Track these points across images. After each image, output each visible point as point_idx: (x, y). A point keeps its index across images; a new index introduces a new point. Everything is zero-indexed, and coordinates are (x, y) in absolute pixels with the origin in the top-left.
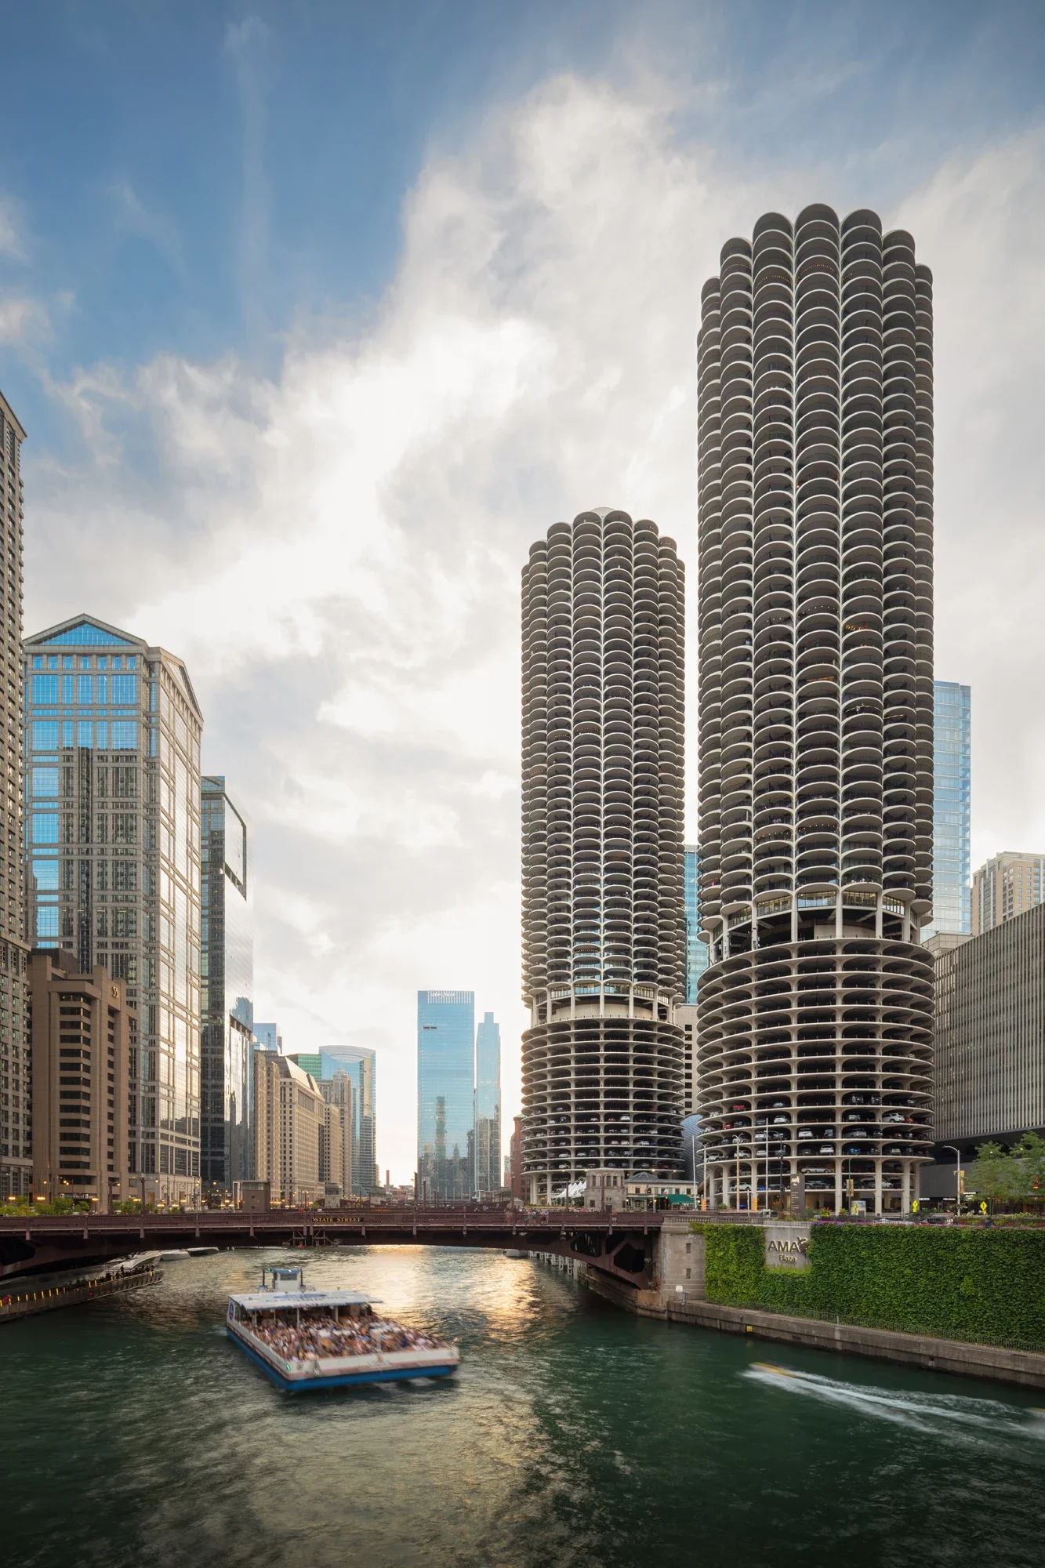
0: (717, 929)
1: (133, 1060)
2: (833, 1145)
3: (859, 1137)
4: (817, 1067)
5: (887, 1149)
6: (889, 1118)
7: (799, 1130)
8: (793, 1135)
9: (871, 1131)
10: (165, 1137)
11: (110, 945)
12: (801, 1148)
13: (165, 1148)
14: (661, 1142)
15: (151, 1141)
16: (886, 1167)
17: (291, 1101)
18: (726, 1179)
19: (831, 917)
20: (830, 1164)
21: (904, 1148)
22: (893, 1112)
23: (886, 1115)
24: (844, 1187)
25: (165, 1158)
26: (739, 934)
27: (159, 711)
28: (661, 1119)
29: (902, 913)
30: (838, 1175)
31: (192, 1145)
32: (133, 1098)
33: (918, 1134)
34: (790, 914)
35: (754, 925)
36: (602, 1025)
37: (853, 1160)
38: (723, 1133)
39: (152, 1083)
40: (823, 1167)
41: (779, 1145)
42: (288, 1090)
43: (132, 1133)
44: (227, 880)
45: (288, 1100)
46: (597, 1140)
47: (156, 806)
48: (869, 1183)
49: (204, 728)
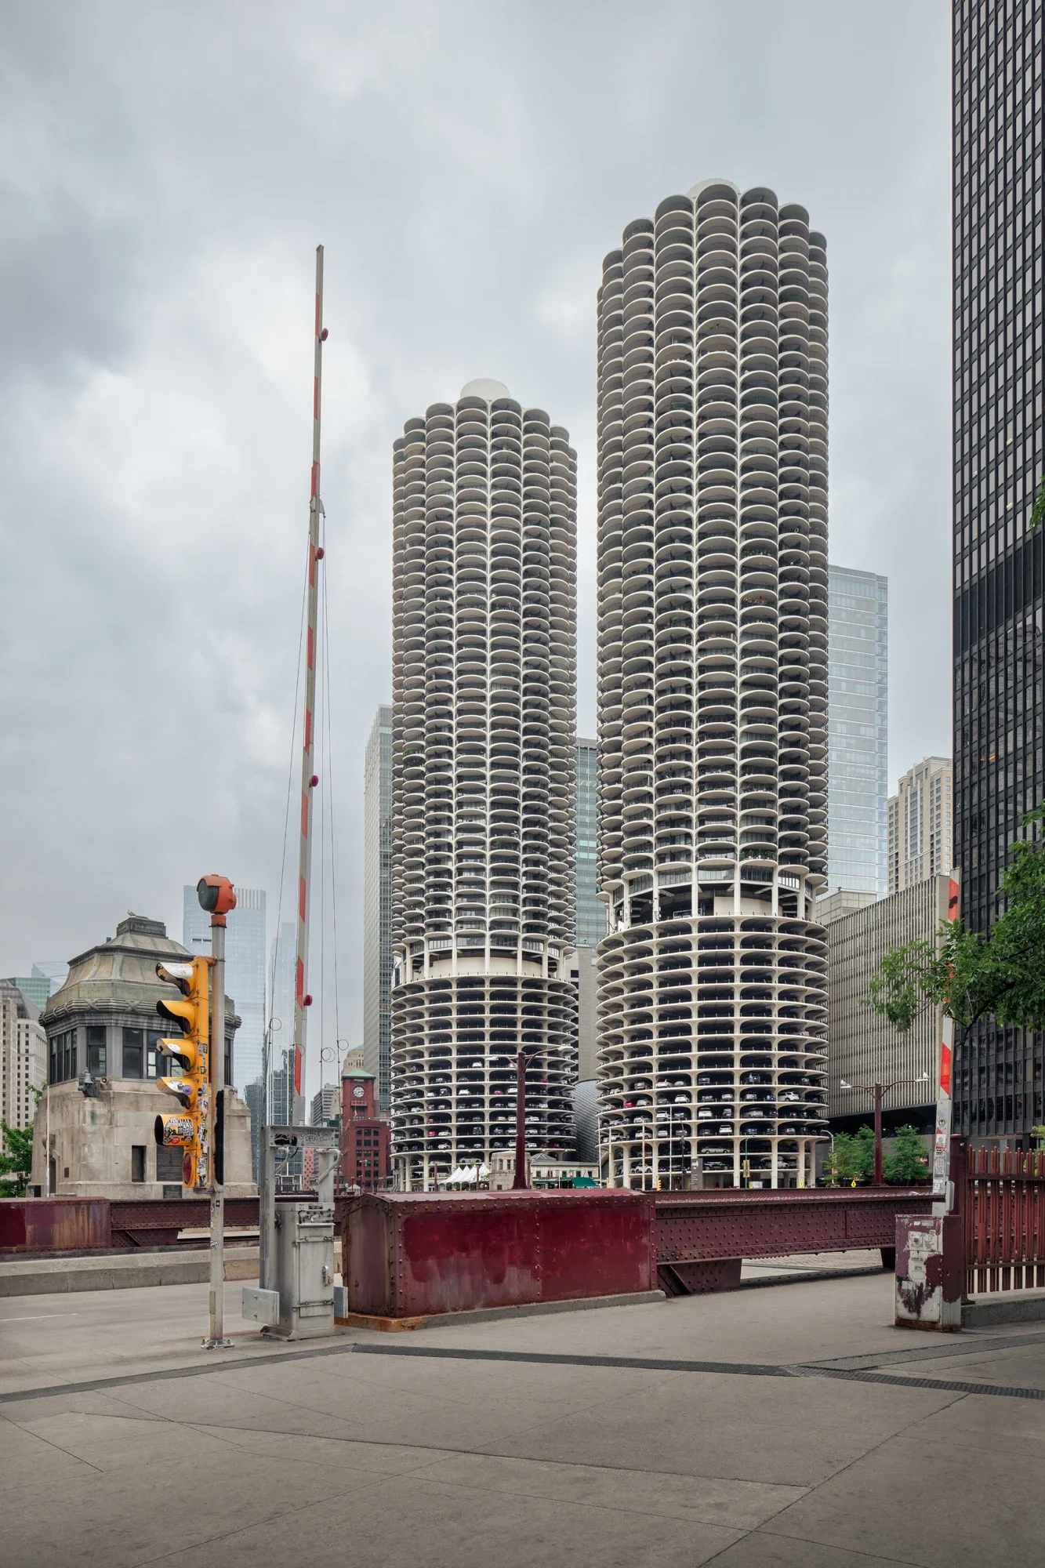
0: (618, 892)
2: (732, 1125)
3: (756, 1116)
4: (716, 1043)
5: (782, 1129)
6: (784, 1098)
7: (699, 1109)
8: (694, 1115)
9: (767, 1110)
12: (701, 1128)
14: (551, 1117)
16: (783, 1146)
17: (27, 1051)
18: (626, 1161)
19: (729, 890)
20: (729, 1144)
21: (798, 1128)
22: (788, 1091)
23: (782, 1093)
24: (742, 1168)
26: (640, 900)
28: (551, 1091)
29: (798, 886)
30: (736, 1155)
33: (812, 1113)
34: (691, 886)
35: (656, 895)
36: (487, 983)
37: (750, 1140)
38: (624, 1112)
40: (723, 1147)
41: (680, 1124)
42: (23, 1035)
45: (23, 1051)
46: (481, 1115)
48: (767, 1163)
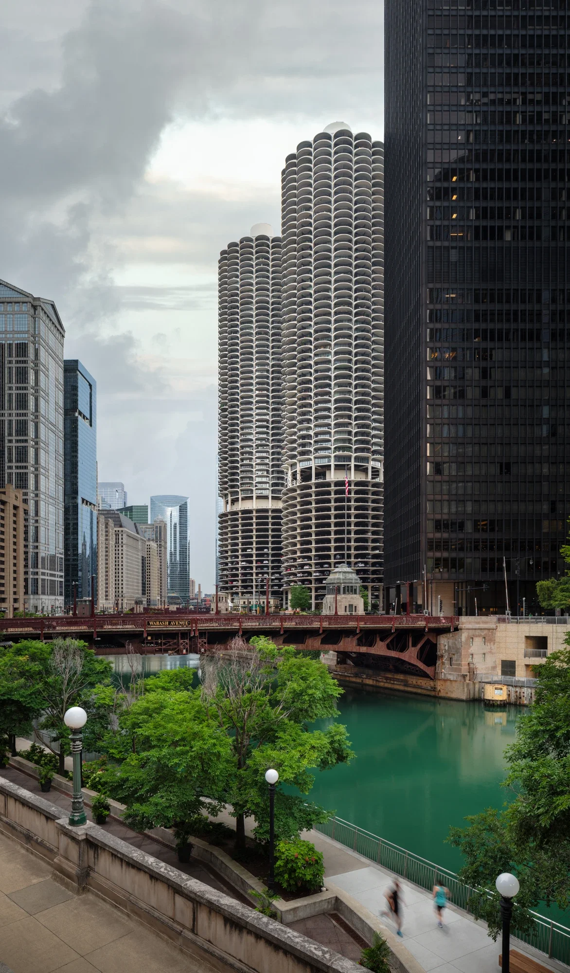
1: (26, 532)
7: (315, 572)
8: (313, 575)
10: (43, 574)
11: (14, 468)
13: (43, 580)
15: (36, 577)
17: (122, 543)
19: (330, 467)
22: (359, 562)
23: (356, 564)
25: (43, 586)
27: (39, 334)
31: (59, 576)
32: (26, 553)
34: (312, 467)
39: (36, 544)
42: (120, 535)
43: (26, 573)
44: (80, 418)
45: (120, 542)
46: (252, 574)
47: (38, 388)
49: (66, 335)
